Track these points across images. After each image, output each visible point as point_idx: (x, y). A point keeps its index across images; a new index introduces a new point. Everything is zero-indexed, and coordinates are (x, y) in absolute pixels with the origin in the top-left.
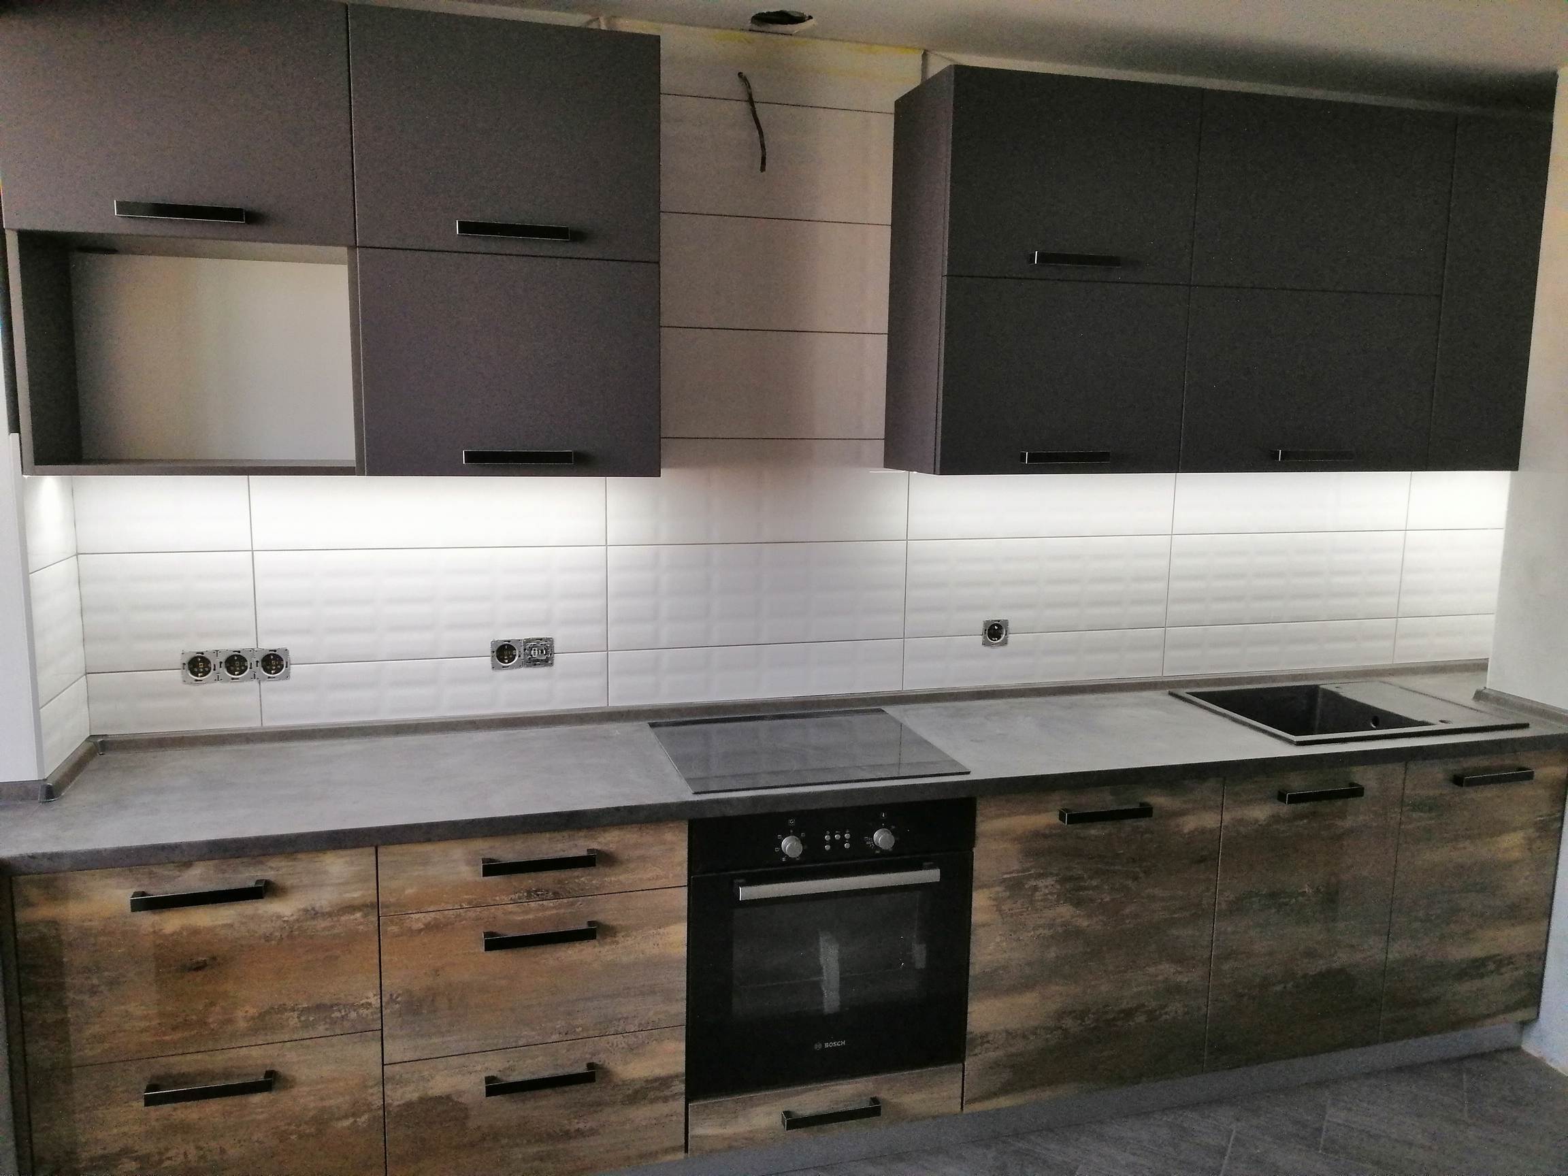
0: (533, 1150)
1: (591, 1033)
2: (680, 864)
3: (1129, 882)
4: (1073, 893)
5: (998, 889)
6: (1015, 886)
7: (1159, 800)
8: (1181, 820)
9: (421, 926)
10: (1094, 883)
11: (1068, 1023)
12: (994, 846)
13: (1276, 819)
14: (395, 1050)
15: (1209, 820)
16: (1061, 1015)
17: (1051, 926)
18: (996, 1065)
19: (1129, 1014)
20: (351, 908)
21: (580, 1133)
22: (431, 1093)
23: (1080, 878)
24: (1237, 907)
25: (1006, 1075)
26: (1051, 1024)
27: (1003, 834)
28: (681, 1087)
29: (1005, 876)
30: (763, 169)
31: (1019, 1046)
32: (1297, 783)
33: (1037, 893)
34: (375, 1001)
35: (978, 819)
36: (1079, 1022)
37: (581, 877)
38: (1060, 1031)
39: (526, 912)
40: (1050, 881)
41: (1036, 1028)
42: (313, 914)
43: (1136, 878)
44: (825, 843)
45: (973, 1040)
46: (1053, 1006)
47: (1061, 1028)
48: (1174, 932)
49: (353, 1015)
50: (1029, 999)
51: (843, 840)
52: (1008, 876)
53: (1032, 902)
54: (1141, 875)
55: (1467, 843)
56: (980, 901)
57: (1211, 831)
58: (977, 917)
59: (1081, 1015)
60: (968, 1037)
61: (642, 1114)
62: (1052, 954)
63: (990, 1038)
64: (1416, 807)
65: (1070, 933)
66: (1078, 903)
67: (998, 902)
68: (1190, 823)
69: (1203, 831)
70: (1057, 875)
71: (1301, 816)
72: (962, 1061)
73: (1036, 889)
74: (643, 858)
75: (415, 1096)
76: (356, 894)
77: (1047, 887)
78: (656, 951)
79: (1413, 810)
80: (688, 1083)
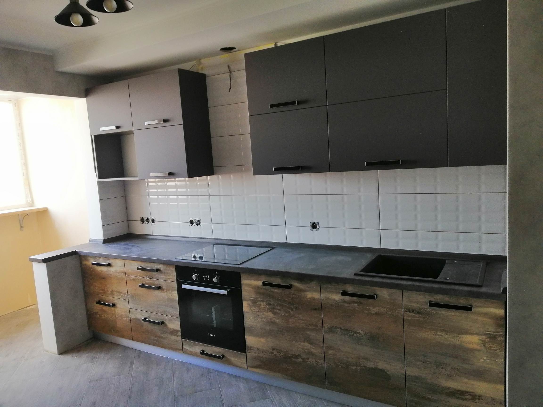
0: (155, 338)
1: (162, 314)
2: (174, 276)
3: (290, 311)
4: (272, 310)
5: (249, 302)
6: (254, 302)
7: (296, 284)
8: (305, 293)
9: (132, 279)
10: (279, 308)
11: (276, 352)
12: (247, 288)
13: (343, 301)
14: (131, 306)
15: (316, 296)
16: (273, 349)
17: (267, 318)
18: (255, 358)
19: (296, 357)
20: (122, 272)
21: (162, 338)
22: (137, 318)
23: (274, 305)
24: (332, 330)
25: (258, 363)
26: (271, 351)
27: (249, 285)
28: (180, 334)
29: (251, 299)
30: (230, 91)
31: (261, 355)
32: (350, 289)
33: (261, 306)
34: (127, 293)
35: (242, 279)
36: (279, 353)
37: (156, 274)
38: (273, 354)
39: (148, 280)
40: (265, 303)
41: (266, 350)
42: (116, 272)
43: (292, 310)
44: (203, 278)
45: (249, 347)
46: (271, 345)
47: (273, 353)
48: (308, 333)
49: (124, 295)
50: (263, 340)
51: (208, 278)
52: (252, 299)
53: (260, 309)
54: (294, 309)
55: (443, 334)
56: (245, 304)
57: (318, 299)
58: (245, 309)
59: (280, 351)
60: (246, 346)
61: (174, 338)
62: (268, 328)
63: (252, 348)
64: (410, 311)
65: (273, 323)
66: (274, 313)
67: (250, 307)
68: (309, 295)
69: (314, 299)
70: (266, 302)
71: (354, 302)
72: (246, 353)
73: (260, 305)
74: (167, 273)
75: (134, 317)
76: (122, 269)
77: (264, 305)
78: (172, 297)
79: (409, 311)
80: (181, 333)
